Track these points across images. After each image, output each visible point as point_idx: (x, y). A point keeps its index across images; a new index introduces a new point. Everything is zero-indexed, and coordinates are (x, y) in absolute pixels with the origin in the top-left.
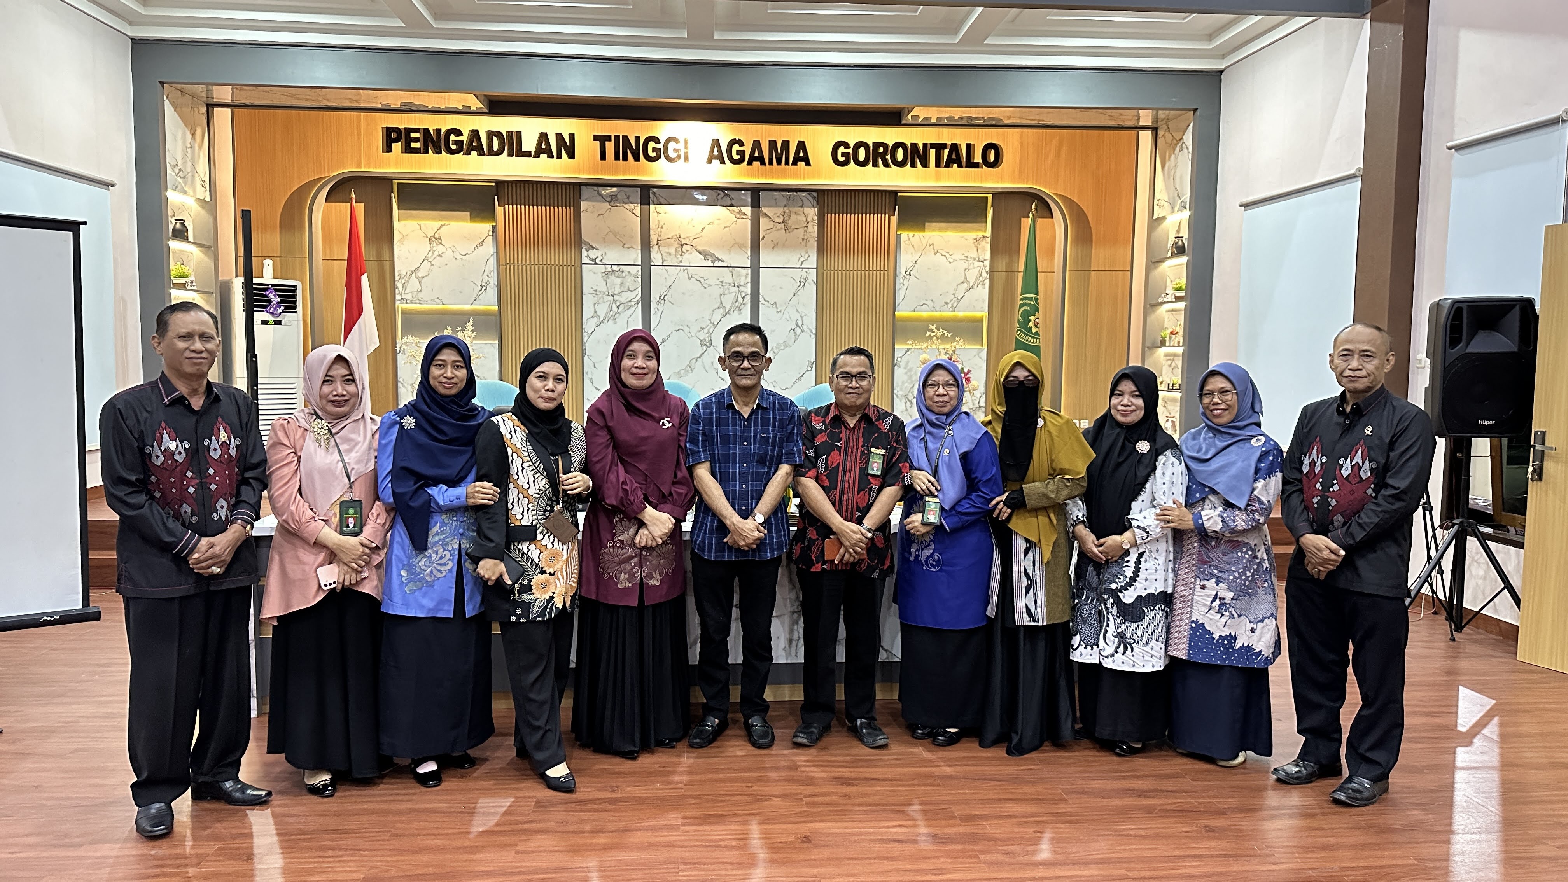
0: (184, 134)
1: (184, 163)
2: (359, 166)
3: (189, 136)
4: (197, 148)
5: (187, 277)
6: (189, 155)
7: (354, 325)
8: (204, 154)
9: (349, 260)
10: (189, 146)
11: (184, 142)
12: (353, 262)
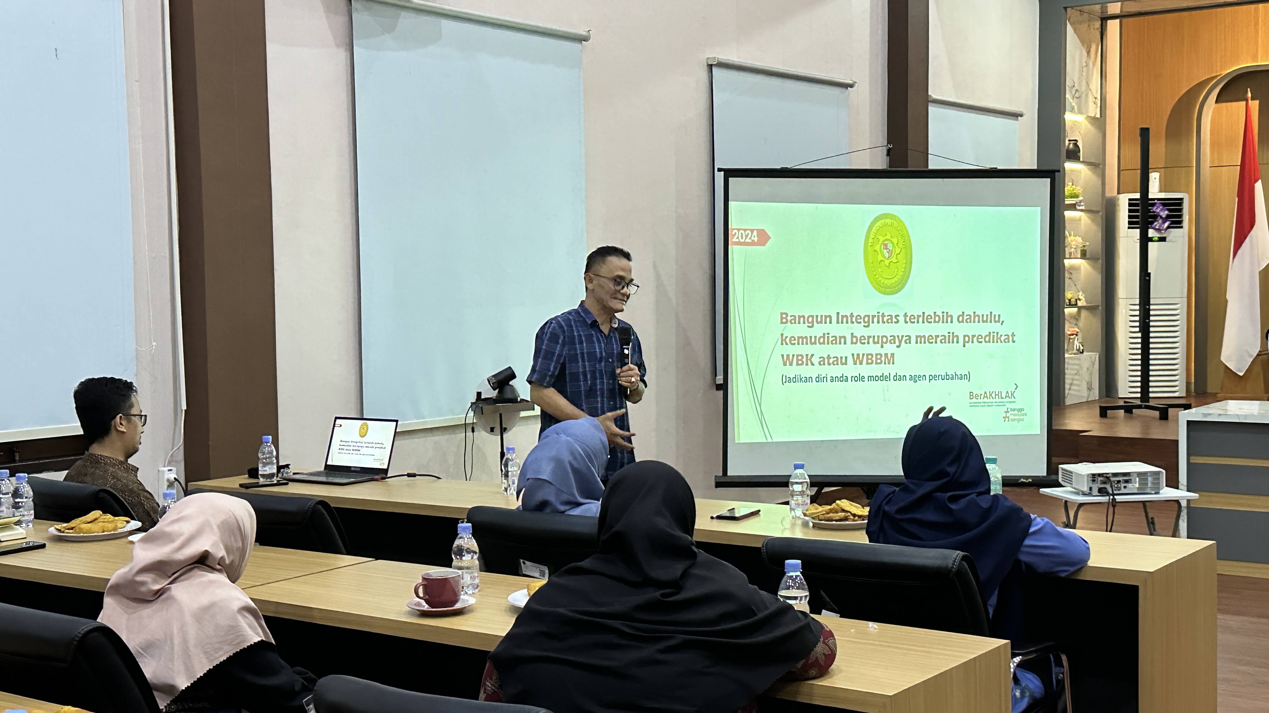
0: (1081, 53)
1: (1080, 83)
2: (1255, 58)
3: (1085, 53)
4: (1091, 64)
5: (1077, 197)
6: (1084, 74)
7: (1245, 238)
8: (1097, 70)
9: (1243, 166)
10: (1084, 64)
11: (1081, 60)
12: (1247, 168)
